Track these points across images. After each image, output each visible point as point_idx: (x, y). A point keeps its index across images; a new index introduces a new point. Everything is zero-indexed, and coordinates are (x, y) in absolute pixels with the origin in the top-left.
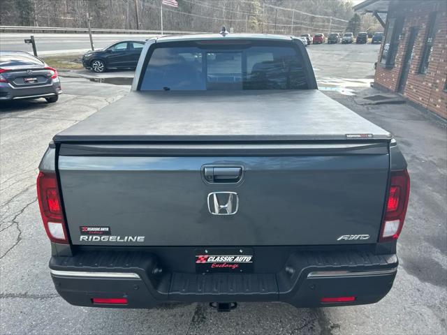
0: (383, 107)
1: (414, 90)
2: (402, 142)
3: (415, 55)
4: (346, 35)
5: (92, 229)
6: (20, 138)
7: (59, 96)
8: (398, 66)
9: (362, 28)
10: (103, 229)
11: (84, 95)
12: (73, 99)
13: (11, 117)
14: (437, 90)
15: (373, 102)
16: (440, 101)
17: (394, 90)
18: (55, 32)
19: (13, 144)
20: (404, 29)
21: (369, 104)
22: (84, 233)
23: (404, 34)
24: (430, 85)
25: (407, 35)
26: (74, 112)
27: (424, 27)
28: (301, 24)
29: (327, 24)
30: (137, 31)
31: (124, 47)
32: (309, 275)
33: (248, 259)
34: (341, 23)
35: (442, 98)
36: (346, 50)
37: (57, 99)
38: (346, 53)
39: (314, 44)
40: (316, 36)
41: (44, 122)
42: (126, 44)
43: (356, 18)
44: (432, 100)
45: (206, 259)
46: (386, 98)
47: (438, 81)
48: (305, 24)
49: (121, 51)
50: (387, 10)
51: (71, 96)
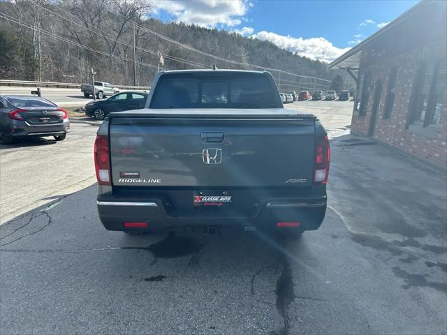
0: (357, 147)
1: (383, 133)
2: (368, 169)
3: (382, 104)
4: (329, 93)
5: (128, 174)
6: (37, 163)
7: (67, 136)
8: (369, 114)
9: (345, 88)
10: (135, 174)
11: (89, 135)
12: (79, 138)
13: (26, 150)
14: (400, 130)
15: (348, 144)
16: (402, 139)
17: (366, 134)
18: (58, 87)
19: (31, 167)
20: (372, 82)
21: (345, 145)
22: (122, 177)
23: (372, 87)
24: (394, 126)
25: (374, 87)
26: (81, 147)
27: (388, 79)
28: (288, 83)
29: (311, 83)
30: (133, 87)
31: (124, 97)
32: (268, 204)
33: (228, 199)
34: (325, 83)
35: (404, 137)
36: (330, 106)
37: (64, 138)
38: (329, 108)
39: (299, 100)
40: (301, 93)
41: (55, 154)
42: (126, 95)
43: (339, 78)
44: (396, 140)
45: (201, 199)
46: (359, 140)
47: (400, 123)
48: (292, 84)
49: (122, 101)
50: (358, 67)
51: (77, 136)
